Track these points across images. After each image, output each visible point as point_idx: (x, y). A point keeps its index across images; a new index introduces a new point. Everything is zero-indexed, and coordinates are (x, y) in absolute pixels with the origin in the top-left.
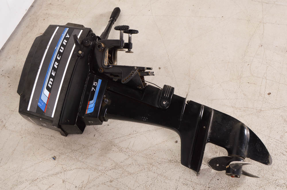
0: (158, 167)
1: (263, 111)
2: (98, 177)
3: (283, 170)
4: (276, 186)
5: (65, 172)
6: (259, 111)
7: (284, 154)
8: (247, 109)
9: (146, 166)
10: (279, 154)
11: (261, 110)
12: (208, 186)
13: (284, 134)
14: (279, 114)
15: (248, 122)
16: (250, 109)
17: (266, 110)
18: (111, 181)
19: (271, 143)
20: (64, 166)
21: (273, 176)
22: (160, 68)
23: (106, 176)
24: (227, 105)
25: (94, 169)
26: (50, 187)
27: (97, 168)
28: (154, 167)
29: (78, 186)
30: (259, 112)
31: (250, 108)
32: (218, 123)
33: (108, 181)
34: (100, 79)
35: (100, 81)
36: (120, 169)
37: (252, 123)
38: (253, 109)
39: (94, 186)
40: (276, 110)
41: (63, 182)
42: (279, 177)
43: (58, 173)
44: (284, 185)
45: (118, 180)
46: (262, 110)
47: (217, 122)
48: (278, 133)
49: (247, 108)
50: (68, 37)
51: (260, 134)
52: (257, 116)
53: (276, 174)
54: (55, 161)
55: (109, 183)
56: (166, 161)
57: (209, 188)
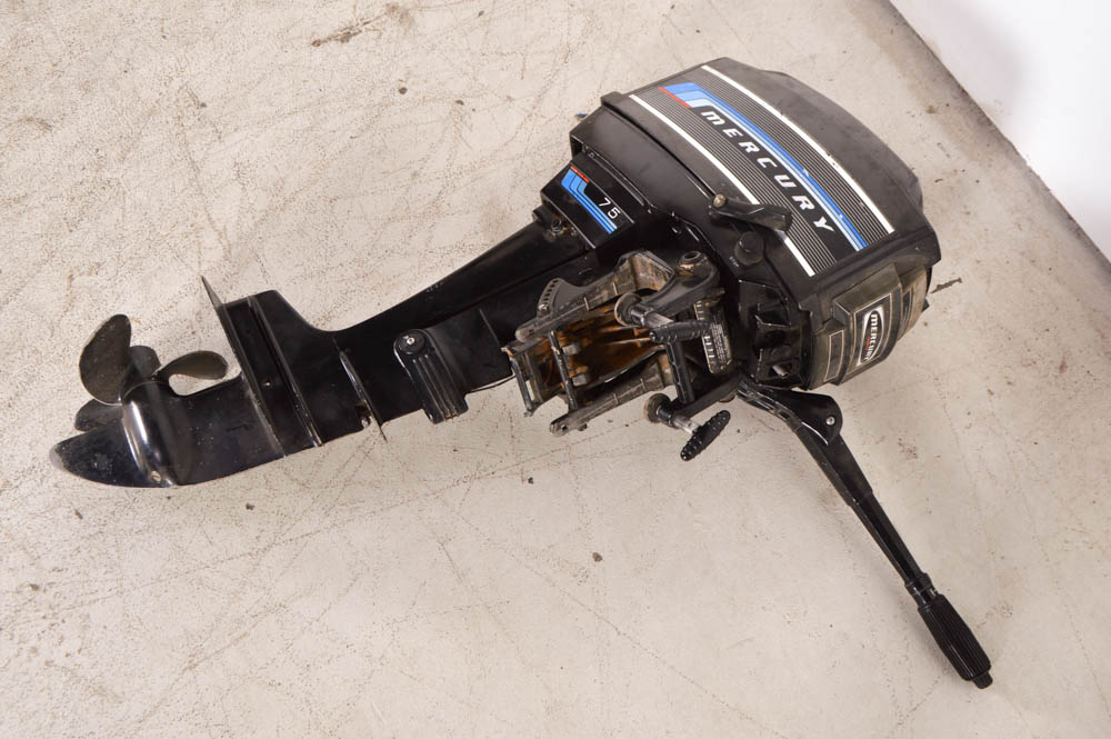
0: (343, 283)
1: (185, 670)
2: (451, 161)
3: (38, 521)
4: (36, 464)
5: (526, 114)
6: (195, 662)
7: (55, 573)
8: (236, 635)
9: (372, 262)
10: (68, 559)
11: (192, 667)
12: (199, 333)
13: (83, 638)
14: (129, 700)
15: (209, 591)
16: (228, 642)
17: (177, 680)
18: (415, 175)
19: (108, 576)
20: (543, 121)
21: (56, 486)
22: (597, 558)
23: (437, 175)
24: (301, 596)
25: (476, 166)
26: (523, 70)
27: (471, 174)
28: (354, 275)
29: (473, 114)
30: (194, 656)
31: (229, 646)
32: (243, 428)
33: (423, 171)
34: (616, 231)
35: (611, 227)
36: (422, 210)
37: (194, 597)
38: (217, 652)
39: (441, 141)
40: (149, 709)
41: (509, 98)
42: (40, 493)
43: (540, 99)
44: (18, 483)
45: (403, 190)
46: (189, 674)
47: (246, 428)
48: (101, 629)
49: (237, 640)
50: (818, 220)
51: (150, 581)
52: (192, 636)
53: (51, 496)
54: (573, 115)
55: (417, 169)
56: (338, 310)
57: (193, 333)
